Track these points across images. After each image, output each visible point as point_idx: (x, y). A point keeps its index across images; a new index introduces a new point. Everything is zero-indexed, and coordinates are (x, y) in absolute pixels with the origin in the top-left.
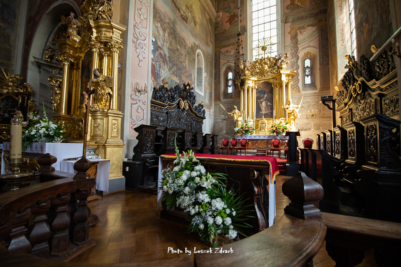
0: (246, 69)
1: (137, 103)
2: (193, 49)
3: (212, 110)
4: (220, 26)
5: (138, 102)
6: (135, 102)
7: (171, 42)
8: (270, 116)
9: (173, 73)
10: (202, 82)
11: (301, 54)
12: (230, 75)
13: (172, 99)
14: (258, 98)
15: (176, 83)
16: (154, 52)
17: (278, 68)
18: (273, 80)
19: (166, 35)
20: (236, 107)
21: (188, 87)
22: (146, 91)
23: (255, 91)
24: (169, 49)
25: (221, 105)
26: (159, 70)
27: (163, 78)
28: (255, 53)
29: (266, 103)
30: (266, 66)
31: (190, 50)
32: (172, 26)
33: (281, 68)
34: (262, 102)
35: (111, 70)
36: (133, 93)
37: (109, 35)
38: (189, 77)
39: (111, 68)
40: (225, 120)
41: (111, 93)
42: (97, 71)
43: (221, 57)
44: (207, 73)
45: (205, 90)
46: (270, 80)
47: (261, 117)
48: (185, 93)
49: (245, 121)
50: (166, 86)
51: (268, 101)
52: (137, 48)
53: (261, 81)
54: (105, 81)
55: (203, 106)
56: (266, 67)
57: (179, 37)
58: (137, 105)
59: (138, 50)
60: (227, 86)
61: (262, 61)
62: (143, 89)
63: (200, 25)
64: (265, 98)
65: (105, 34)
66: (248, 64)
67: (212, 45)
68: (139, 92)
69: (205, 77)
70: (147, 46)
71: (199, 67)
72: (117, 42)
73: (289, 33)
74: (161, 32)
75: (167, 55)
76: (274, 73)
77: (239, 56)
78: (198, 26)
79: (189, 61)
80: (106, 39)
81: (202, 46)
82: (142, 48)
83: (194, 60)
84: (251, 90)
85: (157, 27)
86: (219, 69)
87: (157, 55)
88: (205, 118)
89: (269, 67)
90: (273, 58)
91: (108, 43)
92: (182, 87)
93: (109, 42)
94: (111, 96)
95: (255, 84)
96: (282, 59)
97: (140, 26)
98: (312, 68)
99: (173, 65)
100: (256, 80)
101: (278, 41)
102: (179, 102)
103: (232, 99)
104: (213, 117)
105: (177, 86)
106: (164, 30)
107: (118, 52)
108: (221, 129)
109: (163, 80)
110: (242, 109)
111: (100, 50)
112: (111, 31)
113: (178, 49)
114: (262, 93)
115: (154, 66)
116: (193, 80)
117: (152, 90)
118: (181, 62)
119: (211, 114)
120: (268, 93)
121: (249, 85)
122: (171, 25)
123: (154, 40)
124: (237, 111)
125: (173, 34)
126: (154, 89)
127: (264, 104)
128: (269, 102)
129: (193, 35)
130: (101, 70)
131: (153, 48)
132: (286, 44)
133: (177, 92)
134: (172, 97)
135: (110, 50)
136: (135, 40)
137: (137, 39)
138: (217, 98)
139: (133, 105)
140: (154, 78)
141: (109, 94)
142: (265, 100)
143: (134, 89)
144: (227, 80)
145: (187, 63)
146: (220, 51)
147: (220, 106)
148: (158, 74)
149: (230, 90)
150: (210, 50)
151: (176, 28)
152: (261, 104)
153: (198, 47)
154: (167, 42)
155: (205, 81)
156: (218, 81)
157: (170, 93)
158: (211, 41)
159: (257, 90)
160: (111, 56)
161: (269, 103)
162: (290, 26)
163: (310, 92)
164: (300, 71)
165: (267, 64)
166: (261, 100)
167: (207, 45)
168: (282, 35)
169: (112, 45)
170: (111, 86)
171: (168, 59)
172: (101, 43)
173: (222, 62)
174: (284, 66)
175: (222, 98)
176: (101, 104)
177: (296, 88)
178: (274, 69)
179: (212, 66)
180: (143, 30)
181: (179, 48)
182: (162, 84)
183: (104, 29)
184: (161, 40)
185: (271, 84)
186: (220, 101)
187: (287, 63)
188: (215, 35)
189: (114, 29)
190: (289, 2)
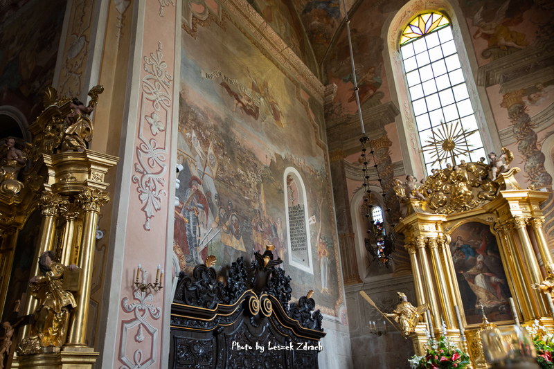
0: (412, 197)
1: (136, 319)
2: (276, 169)
3: (342, 309)
4: (337, 111)
5: (139, 314)
6: (131, 316)
7: (221, 165)
9: (230, 229)
10: (305, 240)
11: (547, 150)
12: (378, 215)
13: (230, 293)
14: (460, 267)
15: (237, 252)
16: (180, 192)
17: (496, 185)
18: (489, 216)
19: (210, 151)
20: (403, 296)
21: (267, 260)
22: (158, 286)
23: (447, 250)
24: (217, 178)
25: (363, 293)
26: (195, 228)
27: (205, 245)
28: (428, 157)
29: (487, 279)
30: (462, 184)
31: (269, 172)
32: (224, 132)
33: (504, 187)
34: (473, 277)
35: (78, 250)
36: (128, 294)
37: (82, 177)
38: (271, 232)
39: (79, 244)
40: (380, 334)
41: (74, 305)
42: (48, 258)
43: (347, 174)
44: (316, 216)
45: (314, 260)
46: (481, 217)
47: (480, 320)
48: (261, 274)
49: (437, 334)
50: (212, 265)
51: (489, 271)
52: (141, 192)
53: (459, 223)
54: (62, 277)
55: (312, 302)
56: (464, 189)
57: (241, 149)
58: (136, 324)
59: (143, 197)
61: (449, 175)
62: (153, 282)
63: (288, 116)
64: (479, 266)
65: (72, 178)
66: (415, 186)
67: (322, 151)
68: (143, 288)
69: (313, 227)
70: (166, 183)
71: (296, 205)
72: (97, 191)
73: (501, 105)
74: (198, 148)
75: (214, 192)
76: (486, 198)
78: (283, 121)
79: (266, 196)
80: (74, 188)
81: (296, 158)
82: (155, 190)
83: (281, 191)
84: (435, 246)
85: (189, 140)
86: (347, 202)
87: (188, 197)
88: (324, 335)
89: (471, 187)
90: (476, 164)
91: (77, 193)
92: (252, 259)
93: (81, 192)
94: (73, 312)
95: (445, 231)
96: (500, 164)
97: (150, 147)
99: (228, 213)
100: (445, 219)
101: (479, 125)
102: (247, 298)
103: (391, 276)
104: (347, 328)
105: (238, 261)
106: (205, 143)
107: (98, 209)
109: (204, 251)
110: (422, 300)
111: (59, 210)
112: (87, 169)
113: (238, 176)
114: (468, 253)
115: (183, 222)
116: (281, 238)
117: (176, 279)
118: (248, 203)
119: (340, 320)
120: (485, 252)
121: (428, 235)
122: (221, 130)
123: (181, 168)
124: (408, 306)
125: (227, 146)
126: (182, 275)
127: (479, 280)
128: (494, 274)
129: (272, 139)
130: (56, 254)
131: (178, 186)
132: (502, 130)
133: (240, 275)
134: (227, 289)
135: (81, 207)
136: (138, 176)
137: (143, 174)
138: (352, 276)
139: (125, 325)
140: (183, 249)
141: (69, 307)
142: (480, 271)
143: (130, 284)
145: (263, 201)
146: (342, 162)
147: (362, 298)
148: (191, 238)
150: (318, 163)
151: (233, 133)
152: (474, 282)
153: (287, 162)
154: (213, 165)
155: (314, 237)
156: (347, 232)
157: (221, 280)
158: (317, 143)
159: (452, 244)
160: (82, 221)
161: (493, 278)
162: (501, 91)
165: (464, 180)
166: (471, 271)
167: (310, 152)
168: (485, 112)
169: (85, 198)
170: (74, 289)
171: (214, 201)
172: (63, 195)
173: (352, 185)
174: (510, 180)
175: (363, 273)
176: (47, 334)
178: (486, 190)
179: (328, 199)
180: (156, 154)
181: (242, 172)
182: (202, 262)
183: (72, 169)
184: (198, 163)
185: (488, 227)
186: (360, 281)
187: (515, 172)
188: (328, 130)
189: (92, 167)
190: (485, 44)
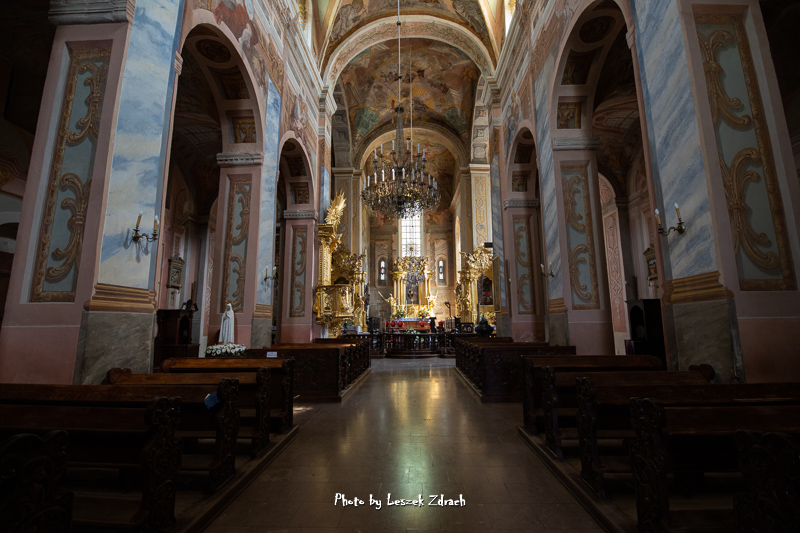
8: (417, 302)
11: (437, 258)
12: (383, 264)
18: (418, 275)
20: (391, 294)
23: (405, 282)
28: (404, 251)
33: (424, 268)
40: (379, 304)
43: (376, 248)
53: (410, 275)
60: (380, 273)
61: (410, 259)
73: (429, 240)
77: (392, 250)
84: (402, 281)
86: (374, 259)
90: (418, 258)
95: (406, 277)
96: (424, 260)
98: (444, 268)
100: (406, 273)
101: (421, 243)
103: (386, 286)
108: (376, 313)
124: (392, 298)
132: (427, 249)
144: (380, 269)
146: (375, 244)
149: (383, 277)
156: (373, 270)
162: (429, 236)
163: (442, 286)
164: (436, 270)
165: (414, 262)
168: (424, 241)
173: (377, 253)
174: (426, 266)
175: (377, 284)
177: (433, 282)
185: (417, 278)
186: (375, 287)
188: (371, 231)
190: (429, 218)
